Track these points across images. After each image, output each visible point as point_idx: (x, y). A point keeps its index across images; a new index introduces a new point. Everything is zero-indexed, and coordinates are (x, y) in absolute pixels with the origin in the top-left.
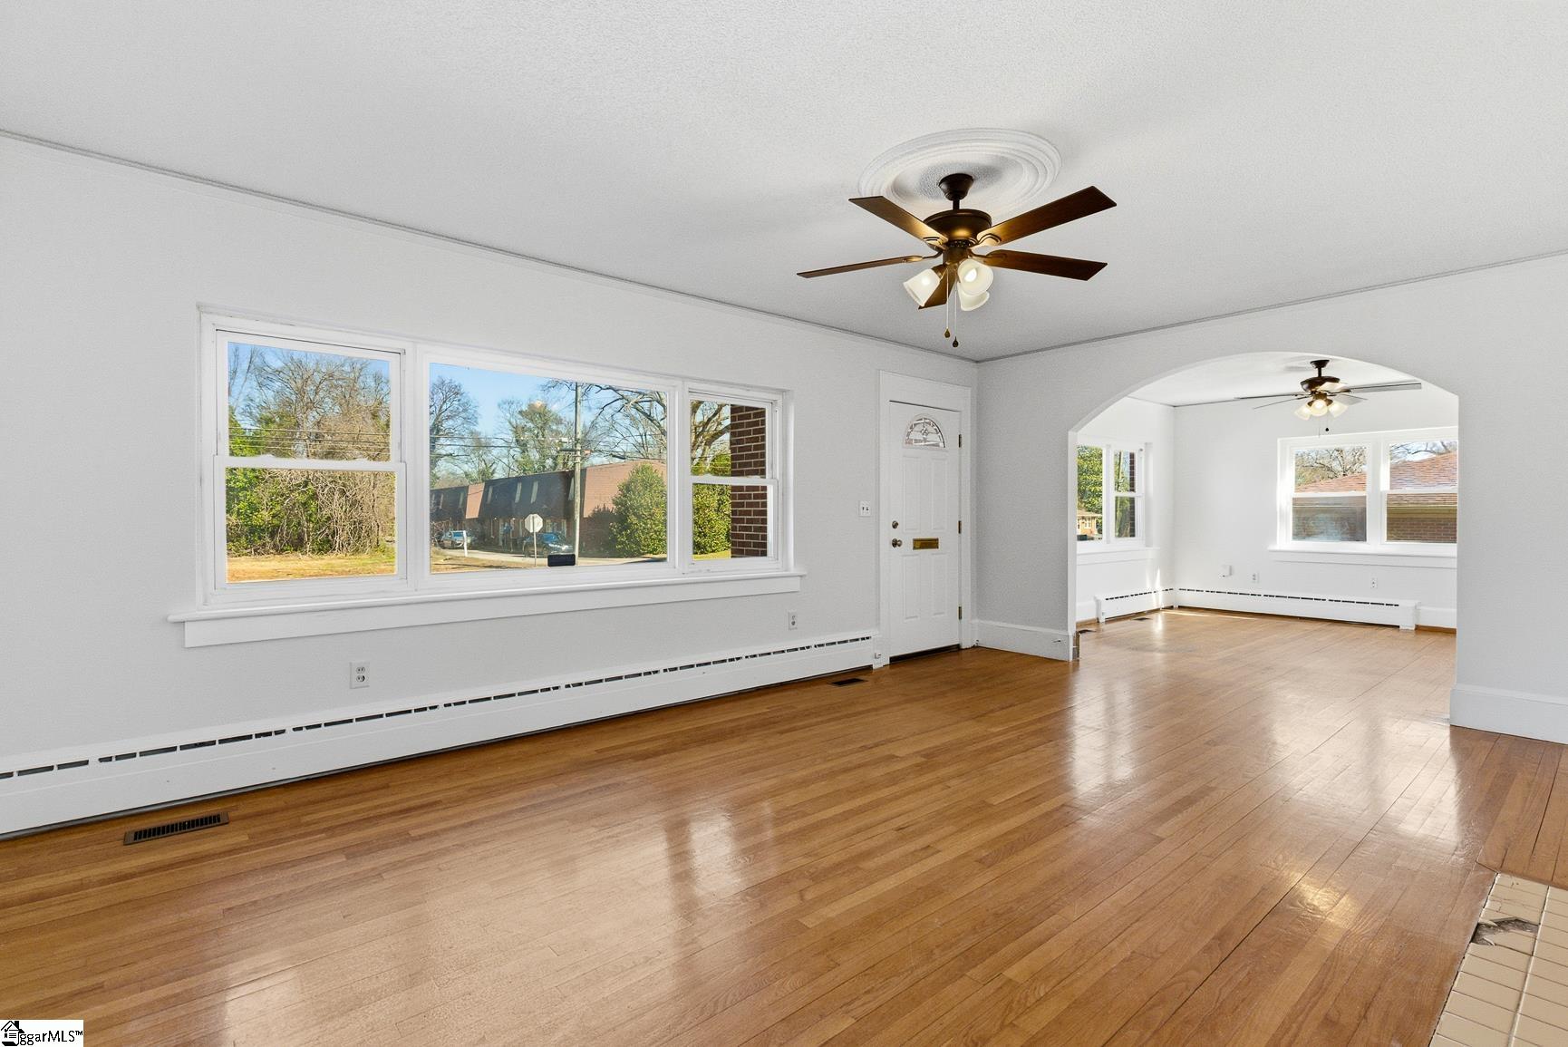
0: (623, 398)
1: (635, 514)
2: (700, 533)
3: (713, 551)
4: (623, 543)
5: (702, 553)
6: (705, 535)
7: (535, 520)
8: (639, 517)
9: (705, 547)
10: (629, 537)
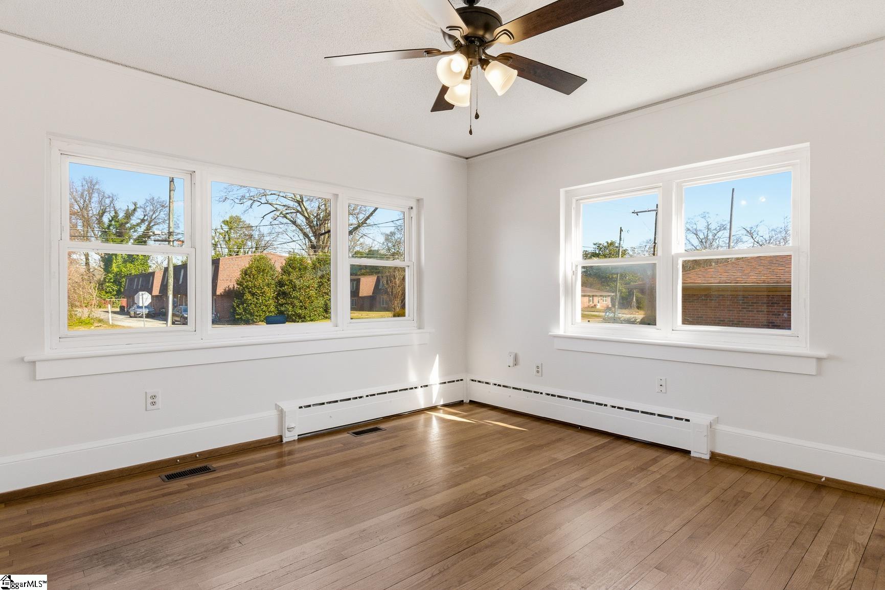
0: (277, 210)
1: (250, 292)
2: (302, 306)
3: (312, 320)
4: (240, 314)
5: (303, 321)
6: (305, 308)
7: (144, 296)
8: (253, 294)
9: (304, 318)
10: (245, 310)
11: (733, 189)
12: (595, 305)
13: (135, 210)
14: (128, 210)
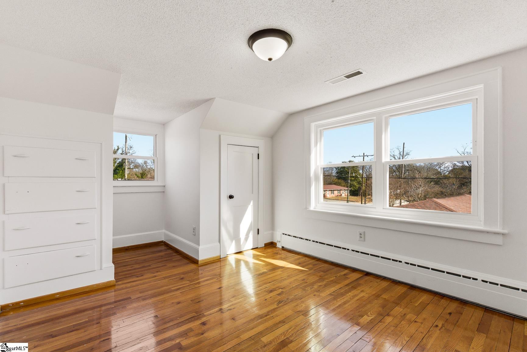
11: (404, 143)
12: (341, 195)
13: (118, 149)
14: (115, 150)
